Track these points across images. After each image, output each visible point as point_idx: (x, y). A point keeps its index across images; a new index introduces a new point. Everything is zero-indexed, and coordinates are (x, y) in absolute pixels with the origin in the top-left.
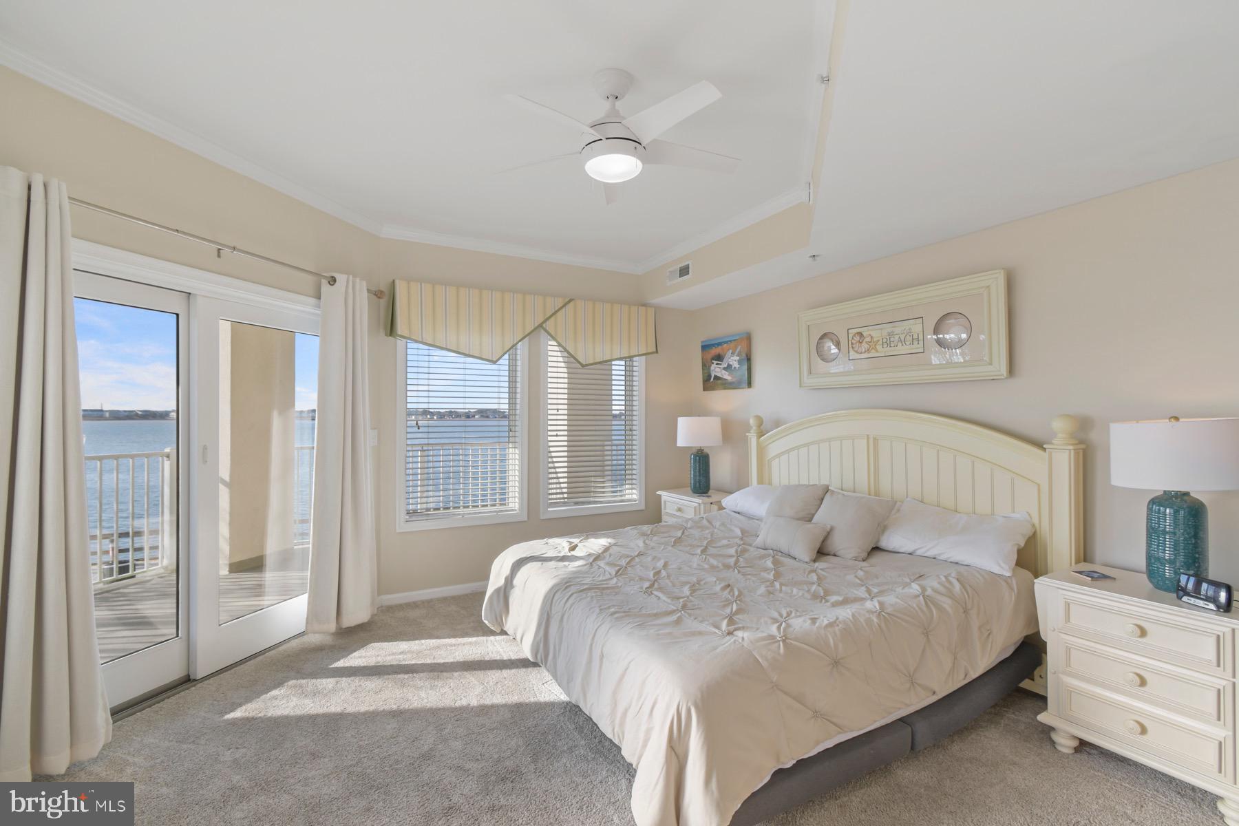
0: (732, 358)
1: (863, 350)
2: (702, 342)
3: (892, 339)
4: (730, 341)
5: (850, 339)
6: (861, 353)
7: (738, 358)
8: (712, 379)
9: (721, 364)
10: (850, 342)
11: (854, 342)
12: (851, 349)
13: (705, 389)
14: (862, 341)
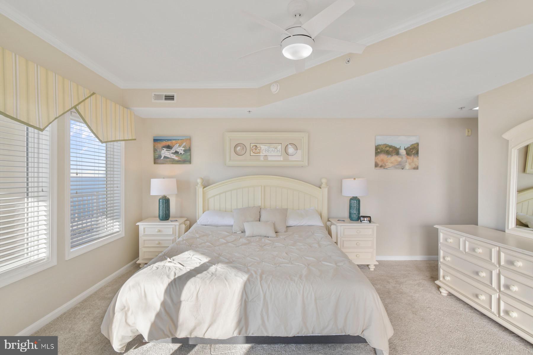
0: (179, 148)
1: (257, 152)
2: (154, 137)
3: (269, 150)
4: (178, 140)
5: (251, 147)
6: (256, 153)
7: (184, 149)
8: (162, 158)
9: (170, 151)
10: (251, 149)
11: (253, 149)
12: (251, 152)
13: (155, 163)
14: (257, 149)
